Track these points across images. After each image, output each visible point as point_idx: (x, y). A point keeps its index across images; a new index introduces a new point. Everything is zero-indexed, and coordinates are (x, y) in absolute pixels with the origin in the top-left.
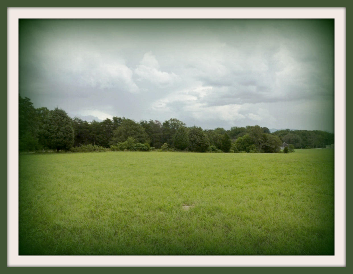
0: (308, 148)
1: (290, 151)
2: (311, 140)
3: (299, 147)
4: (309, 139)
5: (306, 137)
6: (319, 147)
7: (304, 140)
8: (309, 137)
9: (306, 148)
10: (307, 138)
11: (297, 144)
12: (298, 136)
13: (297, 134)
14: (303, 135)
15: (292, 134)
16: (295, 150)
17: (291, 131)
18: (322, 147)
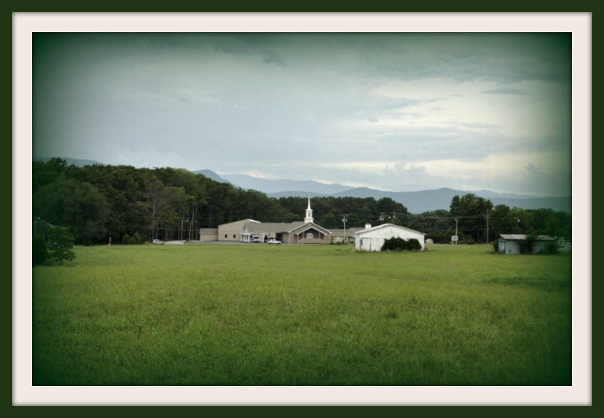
0: (132, 243)
1: (55, 255)
2: (146, 205)
3: (99, 237)
4: (139, 203)
5: (127, 195)
6: (176, 238)
7: (119, 207)
8: (140, 193)
9: (126, 243)
10: (130, 200)
11: (92, 227)
12: (94, 190)
13: (92, 183)
14: (115, 186)
15: (71, 182)
16: (78, 250)
17: (69, 169)
18: (185, 237)
